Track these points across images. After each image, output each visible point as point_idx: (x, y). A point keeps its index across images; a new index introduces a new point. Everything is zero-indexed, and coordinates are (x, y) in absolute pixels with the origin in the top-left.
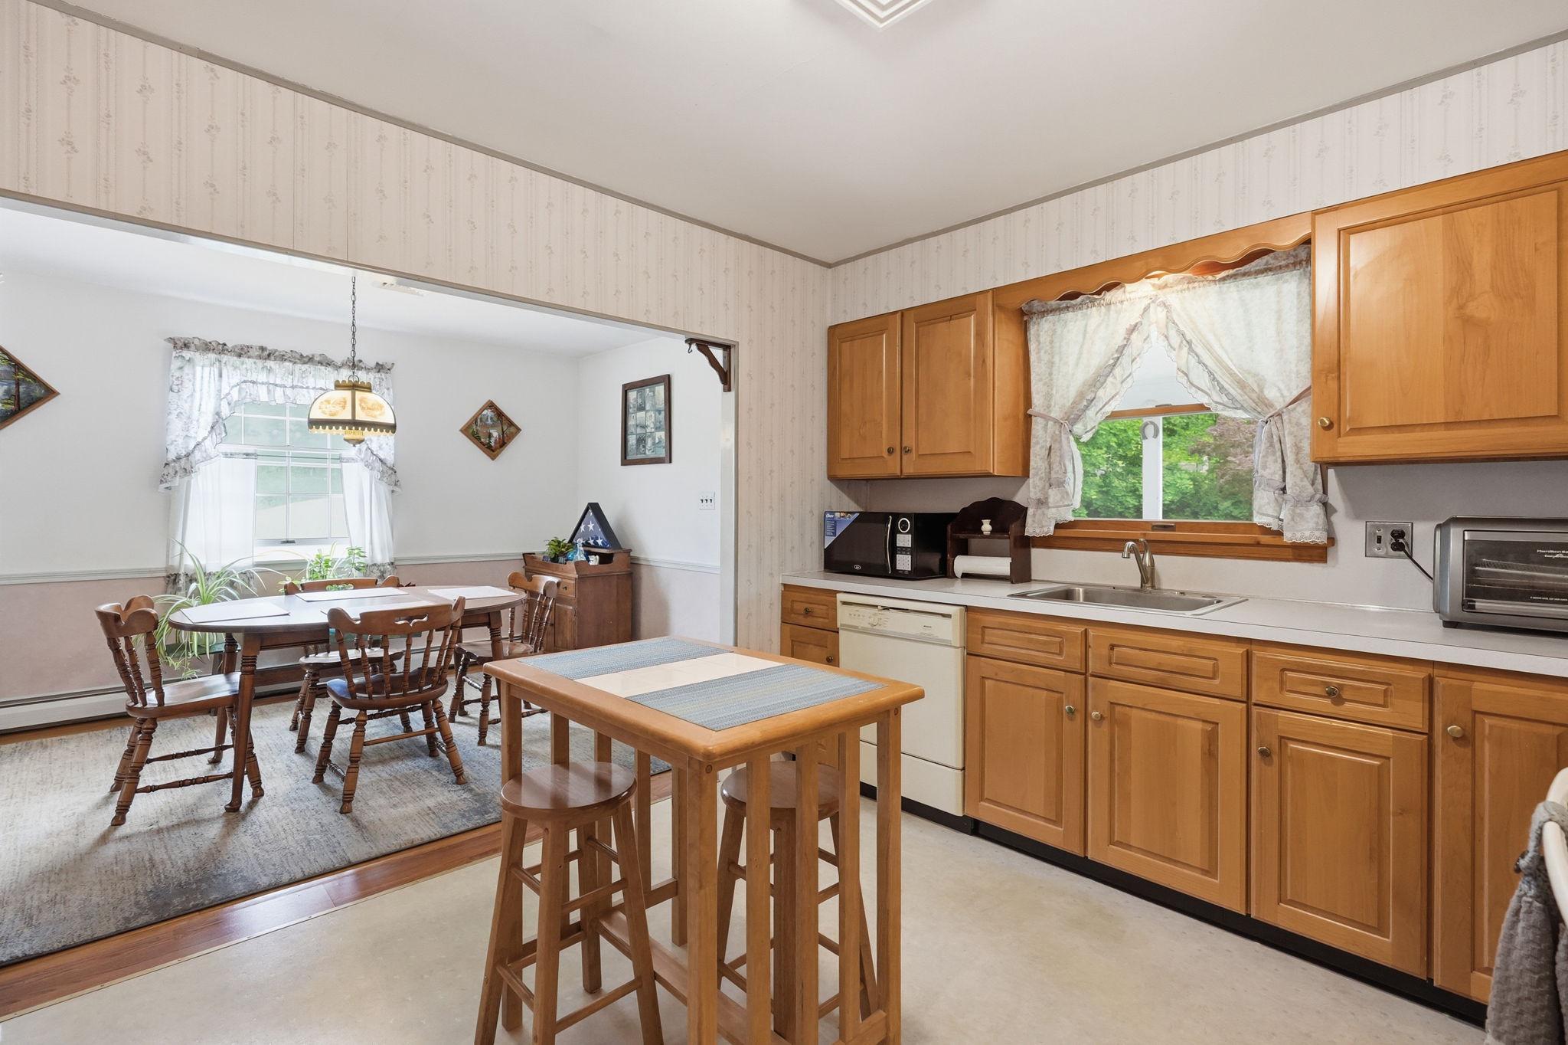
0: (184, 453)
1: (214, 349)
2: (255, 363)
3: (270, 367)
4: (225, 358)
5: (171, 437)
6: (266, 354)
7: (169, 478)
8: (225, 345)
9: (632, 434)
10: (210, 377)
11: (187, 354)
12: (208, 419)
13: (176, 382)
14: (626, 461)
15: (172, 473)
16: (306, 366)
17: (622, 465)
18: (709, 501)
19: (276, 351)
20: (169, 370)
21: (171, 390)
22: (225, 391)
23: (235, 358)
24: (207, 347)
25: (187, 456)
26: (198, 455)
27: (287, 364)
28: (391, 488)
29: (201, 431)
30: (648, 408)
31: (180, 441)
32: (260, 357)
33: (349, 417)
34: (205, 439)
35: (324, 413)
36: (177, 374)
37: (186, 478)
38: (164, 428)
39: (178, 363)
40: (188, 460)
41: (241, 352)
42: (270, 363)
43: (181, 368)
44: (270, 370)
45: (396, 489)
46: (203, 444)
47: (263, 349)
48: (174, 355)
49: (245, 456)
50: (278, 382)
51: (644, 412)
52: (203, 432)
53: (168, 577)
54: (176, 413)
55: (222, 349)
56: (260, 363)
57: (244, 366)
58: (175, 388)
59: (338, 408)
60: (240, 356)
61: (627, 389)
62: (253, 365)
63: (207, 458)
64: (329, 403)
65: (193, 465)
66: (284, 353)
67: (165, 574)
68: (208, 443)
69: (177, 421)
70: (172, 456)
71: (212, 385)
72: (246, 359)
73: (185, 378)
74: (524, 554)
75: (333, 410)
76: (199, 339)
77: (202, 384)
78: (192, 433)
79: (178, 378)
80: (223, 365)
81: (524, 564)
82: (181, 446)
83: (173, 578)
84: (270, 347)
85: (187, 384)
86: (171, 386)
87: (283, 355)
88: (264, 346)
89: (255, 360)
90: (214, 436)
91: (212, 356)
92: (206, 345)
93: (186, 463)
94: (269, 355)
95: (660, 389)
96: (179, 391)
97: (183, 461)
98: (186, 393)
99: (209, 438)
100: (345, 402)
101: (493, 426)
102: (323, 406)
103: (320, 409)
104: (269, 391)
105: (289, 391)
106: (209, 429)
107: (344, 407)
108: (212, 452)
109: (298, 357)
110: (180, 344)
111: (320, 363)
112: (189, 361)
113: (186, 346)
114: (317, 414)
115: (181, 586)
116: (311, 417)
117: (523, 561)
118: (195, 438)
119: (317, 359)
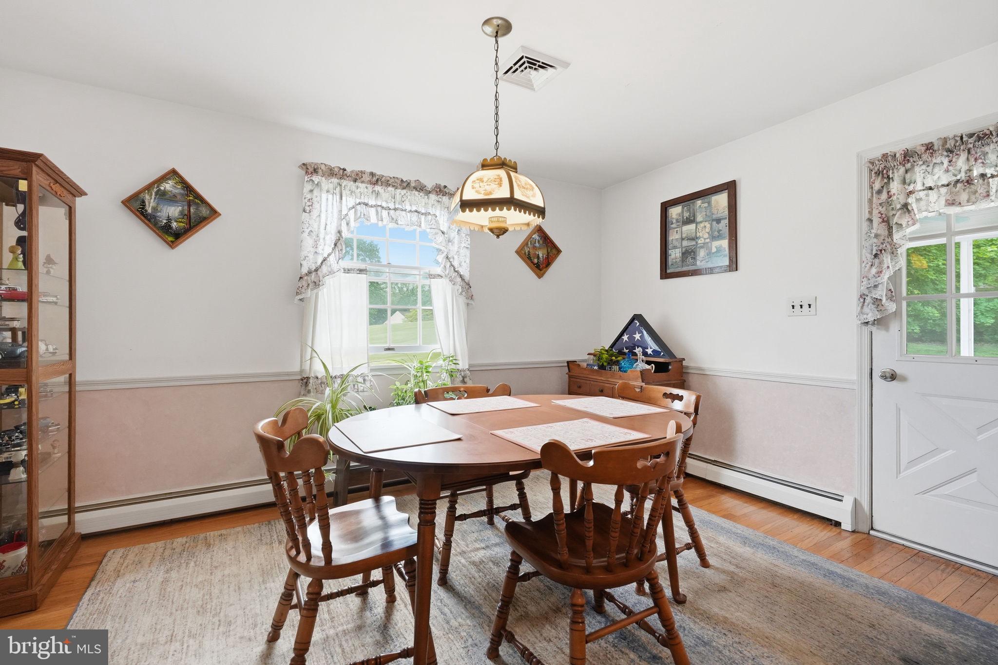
0: (314, 268)
1: (336, 175)
2: (367, 188)
3: (378, 191)
4: (344, 183)
5: (304, 253)
6: (376, 180)
7: (303, 290)
8: (345, 170)
9: (675, 247)
10: (333, 200)
11: (316, 179)
12: (331, 238)
13: (308, 204)
14: (665, 274)
15: (305, 287)
16: (404, 191)
17: (662, 278)
18: (806, 307)
19: (383, 176)
20: (302, 194)
21: (304, 211)
22: (344, 212)
23: (352, 183)
24: (331, 173)
25: (316, 270)
26: (324, 269)
27: (390, 189)
28: (468, 301)
29: (326, 248)
30: (699, 218)
31: (311, 256)
32: (371, 183)
33: (507, 195)
34: (329, 255)
35: (477, 192)
36: (309, 196)
37: (315, 291)
38: (299, 245)
39: (308, 187)
40: (317, 274)
41: (357, 177)
42: (378, 188)
43: (311, 191)
44: (378, 194)
45: (470, 302)
46: (328, 259)
47: (372, 174)
48: (306, 180)
49: (358, 272)
50: (384, 204)
51: (695, 225)
52: (329, 249)
53: (302, 380)
54: (308, 230)
55: (341, 174)
56: (370, 187)
57: (359, 190)
58: (307, 209)
59: (494, 186)
60: (355, 181)
61: (665, 207)
62: (366, 190)
63: (331, 272)
64: (483, 181)
65: (321, 278)
66: (389, 179)
67: (299, 377)
68: (332, 259)
69: (308, 237)
70: (305, 270)
71: (335, 208)
72: (360, 184)
73: (315, 199)
74: (568, 362)
75: (488, 188)
76: (325, 164)
77: (327, 205)
78: (320, 250)
79: (310, 199)
80: (343, 188)
81: (567, 371)
82: (311, 261)
83: (305, 381)
84: (378, 172)
85: (316, 205)
86: (305, 208)
87: (388, 181)
88: (374, 171)
89: (366, 185)
90: (337, 252)
91: (335, 180)
92: (331, 170)
93: (315, 277)
94: (377, 180)
95: (721, 200)
96: (310, 212)
97: (313, 275)
98: (315, 213)
99: (333, 254)
100: (501, 179)
101: (540, 248)
102: (477, 185)
103: (473, 188)
104: (377, 211)
105: (392, 212)
106: (333, 246)
107: (500, 185)
108: (335, 267)
109: (399, 182)
110: (311, 170)
111: (415, 188)
112: (317, 184)
113: (315, 171)
114: (470, 194)
115: (310, 388)
116: (464, 198)
117: (567, 368)
118: (322, 254)
119: (413, 185)
